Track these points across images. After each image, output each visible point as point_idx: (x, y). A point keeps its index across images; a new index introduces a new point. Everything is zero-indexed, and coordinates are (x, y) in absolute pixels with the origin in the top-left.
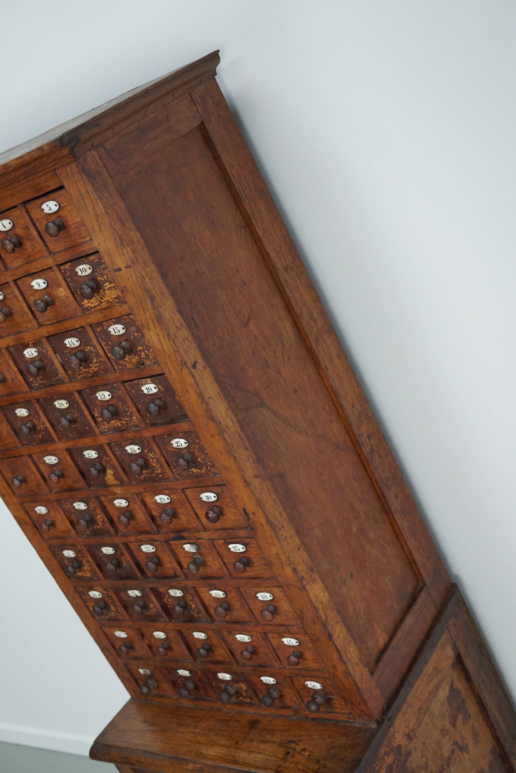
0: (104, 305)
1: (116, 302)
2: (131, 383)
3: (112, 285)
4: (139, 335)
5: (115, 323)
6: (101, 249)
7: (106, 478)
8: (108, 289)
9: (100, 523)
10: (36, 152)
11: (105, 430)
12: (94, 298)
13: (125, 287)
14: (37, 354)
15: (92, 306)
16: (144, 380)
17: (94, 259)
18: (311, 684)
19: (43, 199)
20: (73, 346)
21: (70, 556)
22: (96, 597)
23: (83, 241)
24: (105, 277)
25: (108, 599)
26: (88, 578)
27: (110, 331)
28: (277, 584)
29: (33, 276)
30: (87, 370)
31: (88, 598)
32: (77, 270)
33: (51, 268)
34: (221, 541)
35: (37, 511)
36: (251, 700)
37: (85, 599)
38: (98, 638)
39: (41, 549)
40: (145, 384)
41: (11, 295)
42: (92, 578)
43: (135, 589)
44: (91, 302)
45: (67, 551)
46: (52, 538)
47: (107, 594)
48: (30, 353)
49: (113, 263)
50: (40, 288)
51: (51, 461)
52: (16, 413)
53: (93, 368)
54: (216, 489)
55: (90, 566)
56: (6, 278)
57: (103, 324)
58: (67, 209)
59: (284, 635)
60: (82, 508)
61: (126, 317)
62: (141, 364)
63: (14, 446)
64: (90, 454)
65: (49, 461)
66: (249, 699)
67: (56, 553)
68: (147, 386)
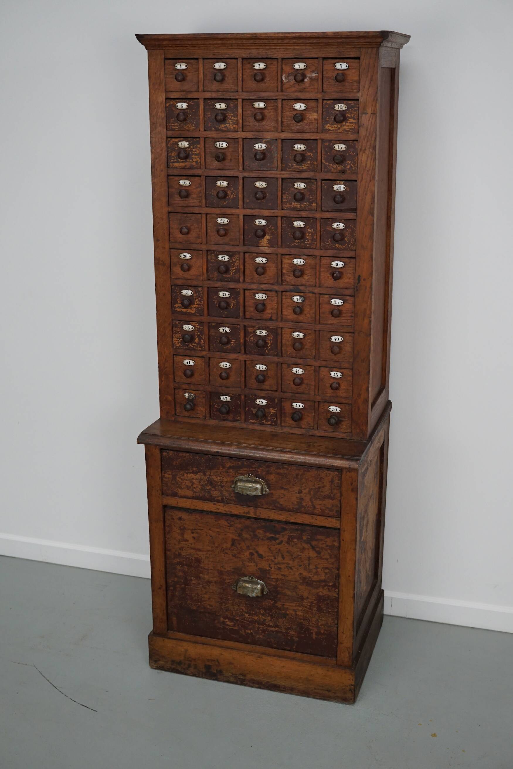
0: (340, 131)
1: (350, 131)
2: (327, 182)
3: (354, 121)
4: (353, 154)
5: (340, 143)
6: (362, 99)
7: (260, 241)
8: (350, 123)
9: (232, 273)
10: (363, 33)
11: (285, 208)
12: (336, 125)
13: (364, 124)
14: (265, 148)
15: (331, 129)
16: (338, 182)
17: (352, 103)
18: (332, 408)
19: (339, 60)
20: (299, 149)
21: (187, 295)
22: (188, 330)
23: (351, 91)
24: (353, 115)
25: (198, 333)
26: (190, 314)
27: (335, 147)
28: (352, 331)
29: (298, 100)
30: (298, 167)
31: (178, 330)
32: (335, 106)
33: (317, 100)
34: (327, 296)
35: (181, 256)
36: (272, 422)
37: (176, 331)
38: (164, 364)
39: (163, 286)
40: (338, 184)
41: (271, 108)
42: (194, 314)
43: (228, 327)
44: (332, 127)
45: (187, 291)
46: (179, 279)
47: (199, 329)
48: (260, 146)
49: (364, 109)
50: (299, 109)
51: (222, 221)
52: (217, 183)
53: (304, 167)
54: (346, 260)
55: (200, 305)
56: (278, 96)
57: (333, 141)
58: (353, 71)
59: (335, 369)
60: (223, 260)
61: (351, 141)
62: (343, 172)
63: (196, 205)
64: (260, 222)
65: (220, 221)
66: (270, 422)
67: (175, 291)
68: (339, 186)
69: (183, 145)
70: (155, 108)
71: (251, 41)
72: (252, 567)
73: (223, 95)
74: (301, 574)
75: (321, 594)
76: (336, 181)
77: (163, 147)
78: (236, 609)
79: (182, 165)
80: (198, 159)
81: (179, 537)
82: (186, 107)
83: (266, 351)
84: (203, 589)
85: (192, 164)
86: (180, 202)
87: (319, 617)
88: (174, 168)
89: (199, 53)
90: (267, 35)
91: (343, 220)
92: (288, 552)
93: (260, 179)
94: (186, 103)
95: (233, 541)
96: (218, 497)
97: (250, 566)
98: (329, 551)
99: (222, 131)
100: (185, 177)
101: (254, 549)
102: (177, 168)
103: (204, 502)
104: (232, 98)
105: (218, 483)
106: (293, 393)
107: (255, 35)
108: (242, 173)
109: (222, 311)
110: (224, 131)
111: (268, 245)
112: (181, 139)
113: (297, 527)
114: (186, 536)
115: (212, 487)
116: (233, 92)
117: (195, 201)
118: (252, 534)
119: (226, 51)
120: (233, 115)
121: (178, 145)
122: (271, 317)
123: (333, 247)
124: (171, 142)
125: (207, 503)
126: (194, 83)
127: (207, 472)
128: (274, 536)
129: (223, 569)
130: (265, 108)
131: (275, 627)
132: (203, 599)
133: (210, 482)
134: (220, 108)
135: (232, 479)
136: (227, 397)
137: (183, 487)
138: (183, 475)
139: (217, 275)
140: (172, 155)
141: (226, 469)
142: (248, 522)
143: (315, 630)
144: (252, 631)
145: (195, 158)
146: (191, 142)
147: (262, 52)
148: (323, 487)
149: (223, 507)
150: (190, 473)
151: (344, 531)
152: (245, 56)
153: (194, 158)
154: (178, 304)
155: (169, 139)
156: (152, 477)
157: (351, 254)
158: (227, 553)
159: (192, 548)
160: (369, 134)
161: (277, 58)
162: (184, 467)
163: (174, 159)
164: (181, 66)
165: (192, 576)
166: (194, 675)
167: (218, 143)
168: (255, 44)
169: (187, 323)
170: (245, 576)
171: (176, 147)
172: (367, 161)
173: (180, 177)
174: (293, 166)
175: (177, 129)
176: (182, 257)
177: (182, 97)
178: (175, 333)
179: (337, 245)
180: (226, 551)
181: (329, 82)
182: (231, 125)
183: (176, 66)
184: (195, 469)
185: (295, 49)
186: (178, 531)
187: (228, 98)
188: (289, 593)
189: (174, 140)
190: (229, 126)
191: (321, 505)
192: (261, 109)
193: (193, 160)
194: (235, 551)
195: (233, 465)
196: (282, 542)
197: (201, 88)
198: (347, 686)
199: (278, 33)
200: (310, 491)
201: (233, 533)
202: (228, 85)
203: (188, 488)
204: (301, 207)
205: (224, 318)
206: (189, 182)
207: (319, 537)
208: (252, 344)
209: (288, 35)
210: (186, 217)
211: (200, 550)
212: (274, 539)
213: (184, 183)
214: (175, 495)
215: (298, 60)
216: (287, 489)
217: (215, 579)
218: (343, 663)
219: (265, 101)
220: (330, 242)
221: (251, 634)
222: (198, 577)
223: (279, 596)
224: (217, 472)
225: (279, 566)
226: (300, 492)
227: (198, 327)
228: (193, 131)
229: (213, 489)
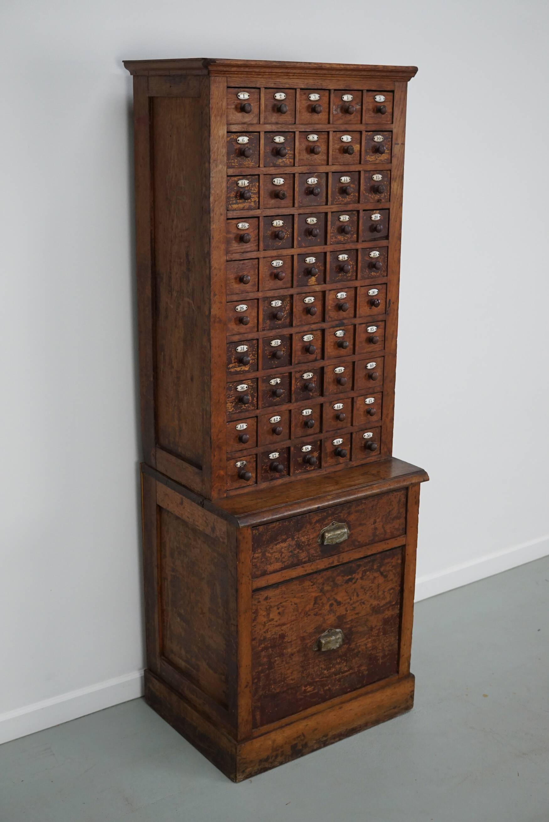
0: (377, 162)
1: (385, 162)
2: (368, 212)
3: (388, 152)
4: (387, 183)
5: (378, 174)
6: (395, 131)
7: (309, 280)
8: (385, 153)
11: (331, 243)
12: (374, 156)
13: (396, 154)
14: (317, 182)
15: (371, 160)
16: (375, 211)
17: (387, 135)
18: (366, 435)
19: (377, 93)
20: (346, 182)
21: (243, 351)
22: (242, 390)
23: (386, 122)
24: (387, 146)
25: (251, 391)
26: (245, 372)
27: (373, 178)
28: (383, 355)
29: (345, 133)
30: (343, 199)
31: (232, 393)
32: (375, 137)
33: (361, 132)
34: (364, 325)
35: (237, 309)
36: (315, 467)
37: (229, 395)
38: (218, 436)
39: (218, 347)
40: (375, 214)
41: (322, 140)
42: (248, 372)
43: (278, 377)
44: (371, 158)
45: (242, 346)
46: (234, 335)
47: (253, 386)
48: (313, 181)
49: (397, 139)
50: (346, 141)
51: (278, 264)
52: (273, 224)
53: (348, 199)
54: (380, 287)
55: (254, 359)
56: (330, 128)
57: (372, 172)
58: (388, 103)
59: (368, 396)
60: (277, 306)
61: (385, 171)
62: (379, 201)
63: (253, 250)
64: (311, 260)
65: (276, 264)
66: (313, 467)
67: (230, 349)
68: (376, 215)
69: (243, 184)
70: (216, 143)
71: (314, 71)
72: (331, 619)
73: (282, 128)
74: (371, 605)
75: (386, 617)
76: (373, 210)
77: (223, 187)
78: (316, 671)
79: (241, 206)
80: (256, 198)
81: (265, 620)
82: (248, 141)
83: (311, 394)
84: (286, 666)
85: (250, 204)
86: (238, 248)
87: (384, 640)
88: (233, 210)
89: (261, 82)
90: (330, 66)
91: (378, 248)
92: (362, 588)
93: (311, 215)
94: (247, 137)
95: (316, 598)
96: (304, 558)
97: (330, 618)
98: (394, 571)
99: (279, 166)
100: (243, 220)
101: (334, 598)
102: (235, 210)
103: (293, 569)
104: (291, 130)
105: (305, 542)
106: (335, 430)
107: (320, 66)
108: (298, 210)
109: (273, 362)
110: (281, 166)
111: (315, 283)
112: (240, 177)
113: (369, 559)
114: (271, 616)
115: (300, 550)
116: (290, 124)
117: (252, 245)
118: (332, 583)
119: (286, 81)
120: (289, 148)
121: (238, 184)
122: (316, 357)
123: (370, 275)
124: (230, 181)
125: (296, 568)
126: (255, 115)
127: (295, 535)
128: (350, 577)
129: (305, 634)
130: (317, 141)
131: (349, 671)
132: (286, 676)
133: (299, 546)
134: (279, 142)
135: (318, 533)
136: (275, 453)
137: (272, 561)
138: (272, 549)
139: (269, 323)
140: (231, 196)
141: (313, 524)
142: (328, 573)
143: (381, 654)
144: (329, 686)
145: (254, 198)
146: (250, 180)
147: (318, 83)
148: (393, 510)
149: (311, 566)
150: (279, 543)
151: (409, 545)
152: (303, 87)
153: (252, 198)
154: (232, 363)
155: (229, 178)
156: (243, 563)
157: (384, 280)
158: (309, 615)
159: (277, 626)
160: (400, 164)
161: (329, 90)
162: (273, 539)
163: (233, 200)
164: (244, 95)
165: (275, 657)
166: (281, 763)
167: (275, 180)
168: (317, 74)
169: (241, 382)
170: (324, 631)
171: (235, 187)
172: (397, 189)
173: (239, 220)
174: (339, 199)
175: (236, 167)
176: (239, 309)
177: (243, 130)
178: (229, 397)
179: (373, 274)
180: (309, 613)
181: (369, 114)
182: (287, 160)
183: (239, 96)
184: (284, 537)
185: (345, 80)
186: (265, 613)
187: (287, 130)
188: (361, 629)
189: (233, 179)
190: (286, 160)
191: (390, 528)
192: (314, 142)
193: (251, 200)
194: (317, 609)
195: (319, 518)
196: (357, 579)
197: (262, 121)
198: (409, 694)
199: (340, 64)
200: (382, 518)
201: (316, 590)
202: (286, 117)
203: (277, 560)
204: (344, 239)
205: (276, 369)
206: (248, 224)
207: (386, 561)
208: (299, 390)
209: (348, 67)
210: (243, 264)
211: (284, 624)
212: (350, 580)
213: (243, 227)
214: (264, 573)
215: (346, 91)
216: (365, 524)
217: (298, 648)
218: (403, 674)
219: (317, 133)
220: (367, 271)
221: (329, 688)
222: (281, 655)
223: (353, 637)
224: (304, 532)
225: (354, 606)
226: (375, 522)
227: (251, 384)
228: (252, 168)
229: (301, 551)
